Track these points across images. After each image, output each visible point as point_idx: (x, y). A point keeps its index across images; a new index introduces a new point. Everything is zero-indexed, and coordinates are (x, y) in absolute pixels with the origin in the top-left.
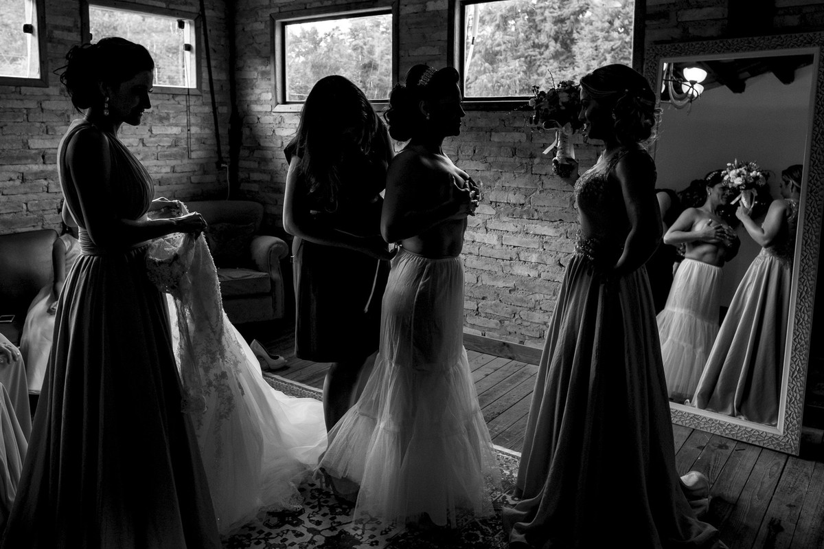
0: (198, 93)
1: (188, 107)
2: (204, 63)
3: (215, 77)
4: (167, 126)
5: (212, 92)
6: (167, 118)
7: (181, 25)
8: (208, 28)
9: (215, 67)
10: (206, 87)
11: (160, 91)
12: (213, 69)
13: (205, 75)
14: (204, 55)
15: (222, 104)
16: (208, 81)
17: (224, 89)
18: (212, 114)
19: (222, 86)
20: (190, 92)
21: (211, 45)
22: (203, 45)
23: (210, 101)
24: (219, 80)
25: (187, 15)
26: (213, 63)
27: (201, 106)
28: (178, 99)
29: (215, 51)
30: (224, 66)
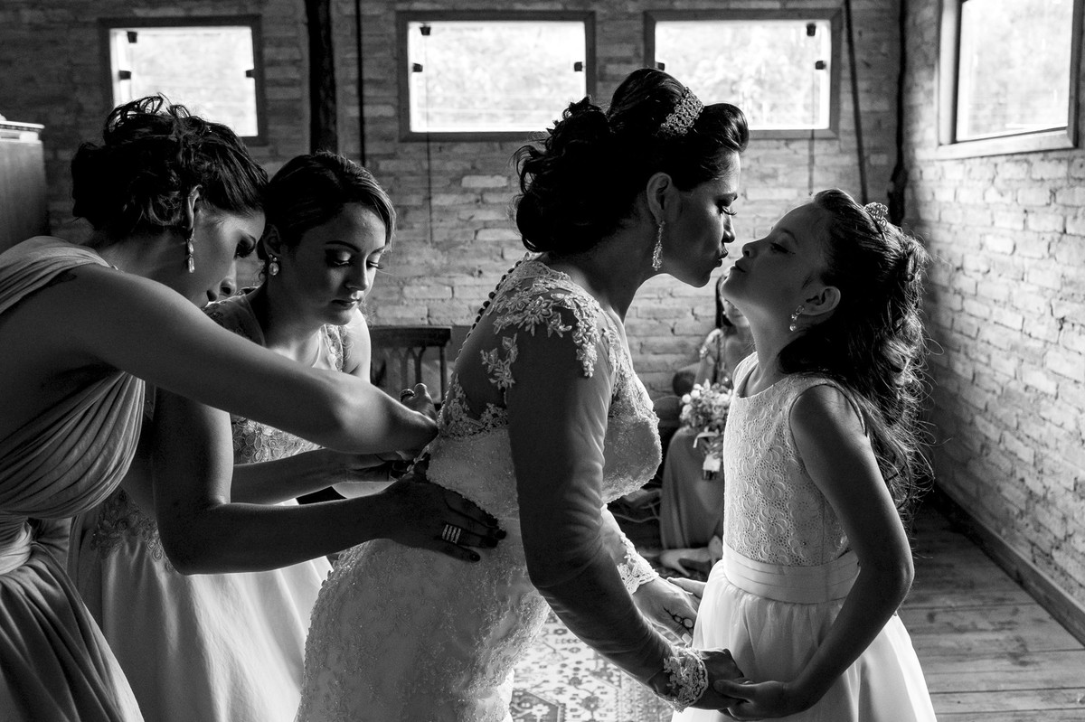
0: (831, 134)
1: (812, 158)
2: (846, 87)
3: (864, 107)
4: (774, 187)
5: (858, 132)
6: (774, 176)
7: (811, 31)
8: (856, 29)
9: (868, 91)
10: (847, 123)
11: (762, 136)
12: (861, 96)
13: (847, 106)
14: (846, 74)
15: (877, 150)
16: (851, 116)
17: (884, 126)
18: (857, 168)
19: (879, 122)
20: (816, 135)
21: (859, 56)
22: (845, 57)
23: (854, 146)
24: (873, 112)
25: (820, 14)
26: (862, 85)
27: (836, 155)
28: (794, 146)
29: (868, 65)
30: (885, 89)
